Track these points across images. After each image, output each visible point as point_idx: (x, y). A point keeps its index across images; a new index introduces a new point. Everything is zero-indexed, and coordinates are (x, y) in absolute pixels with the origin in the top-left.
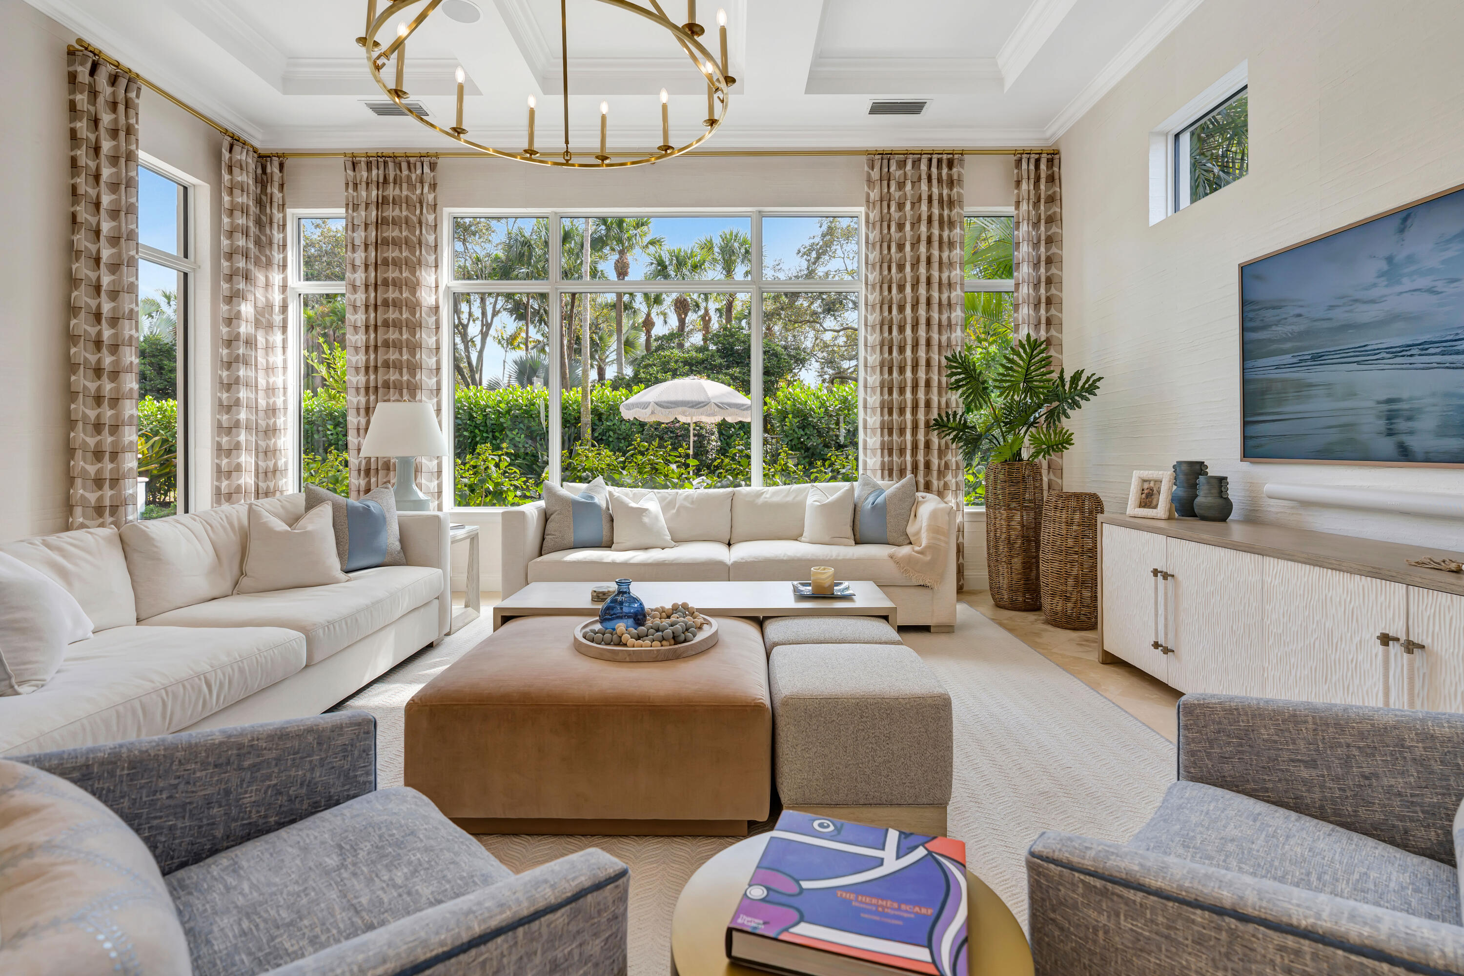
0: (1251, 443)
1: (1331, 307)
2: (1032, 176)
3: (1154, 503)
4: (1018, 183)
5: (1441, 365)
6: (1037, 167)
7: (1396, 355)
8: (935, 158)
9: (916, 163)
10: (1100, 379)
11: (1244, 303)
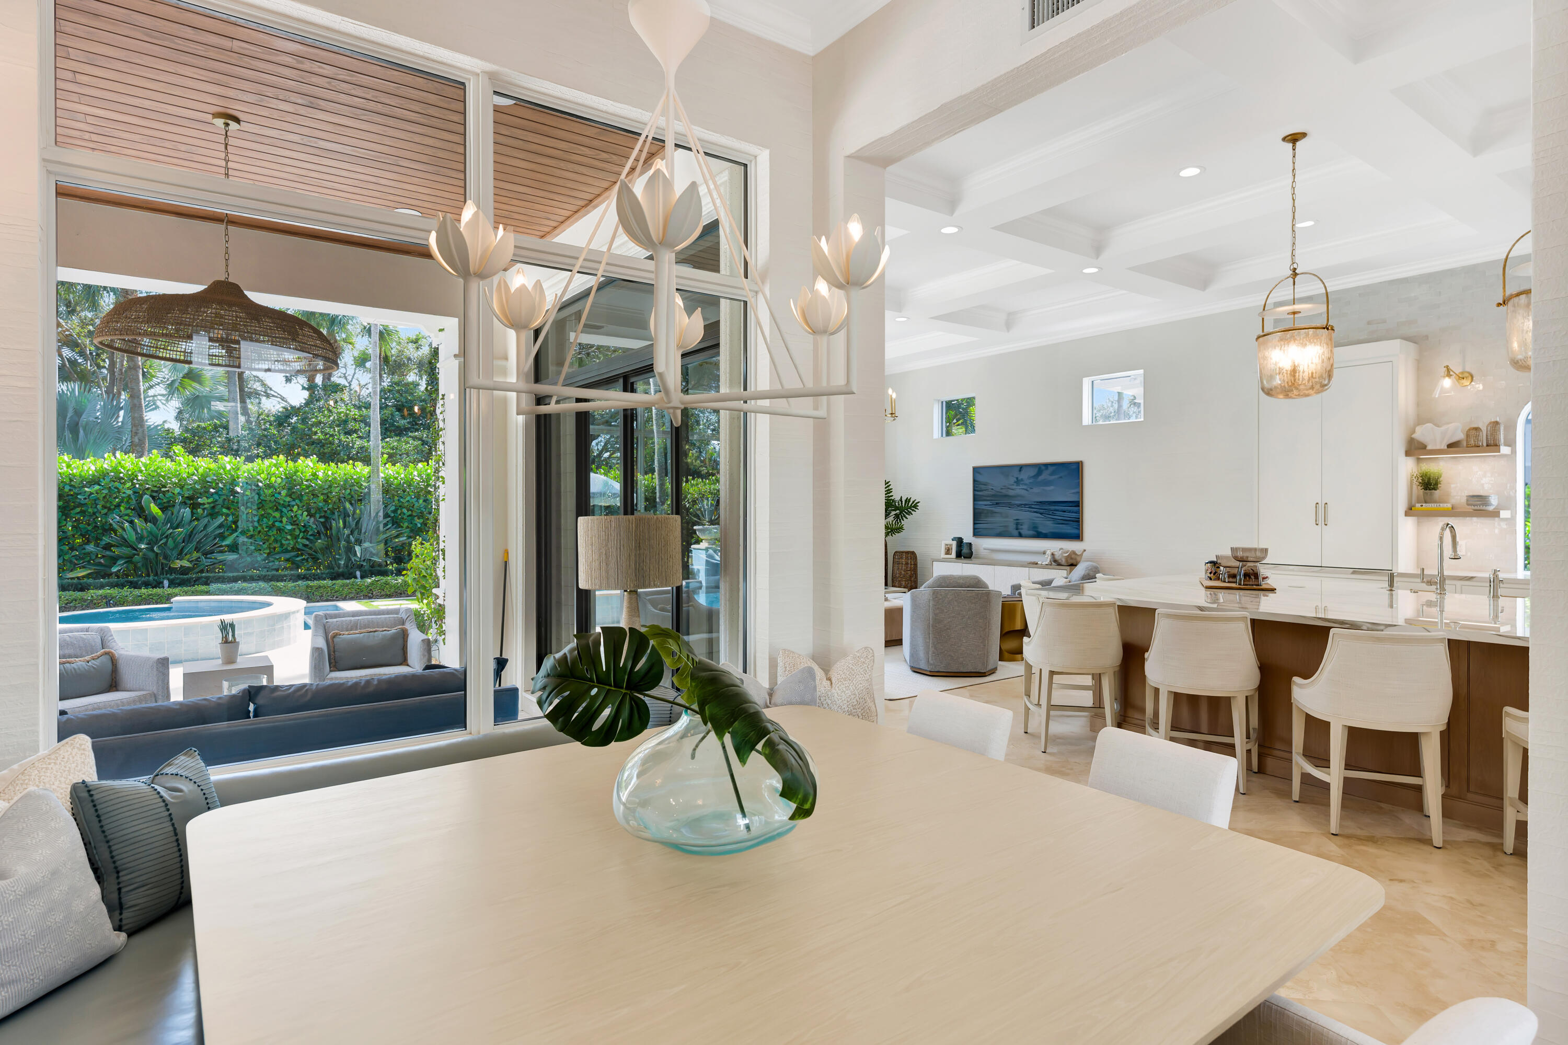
0: (976, 530)
1: (1002, 489)
3: (950, 553)
5: (1028, 511)
7: (1018, 506)
10: (918, 502)
11: (974, 481)
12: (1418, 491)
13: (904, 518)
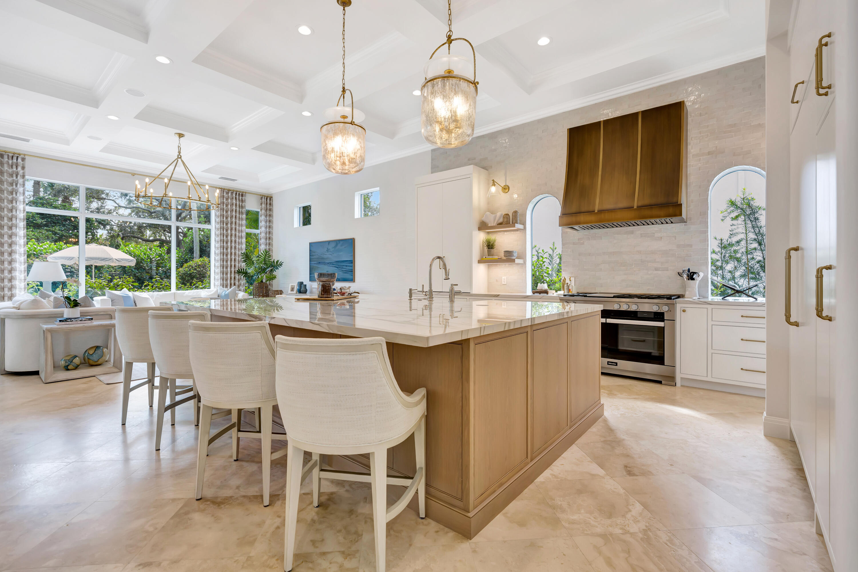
1: (321, 254)
2: (265, 203)
3: (294, 290)
4: (261, 204)
6: (267, 200)
8: (238, 193)
9: (232, 193)
11: (310, 250)
12: (486, 249)
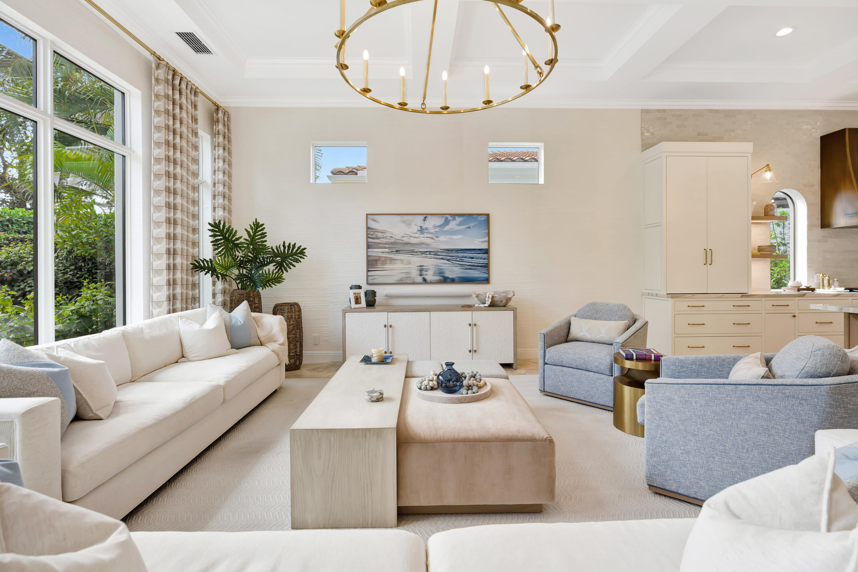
3: (359, 302)
10: (305, 249)
13: (291, 266)
